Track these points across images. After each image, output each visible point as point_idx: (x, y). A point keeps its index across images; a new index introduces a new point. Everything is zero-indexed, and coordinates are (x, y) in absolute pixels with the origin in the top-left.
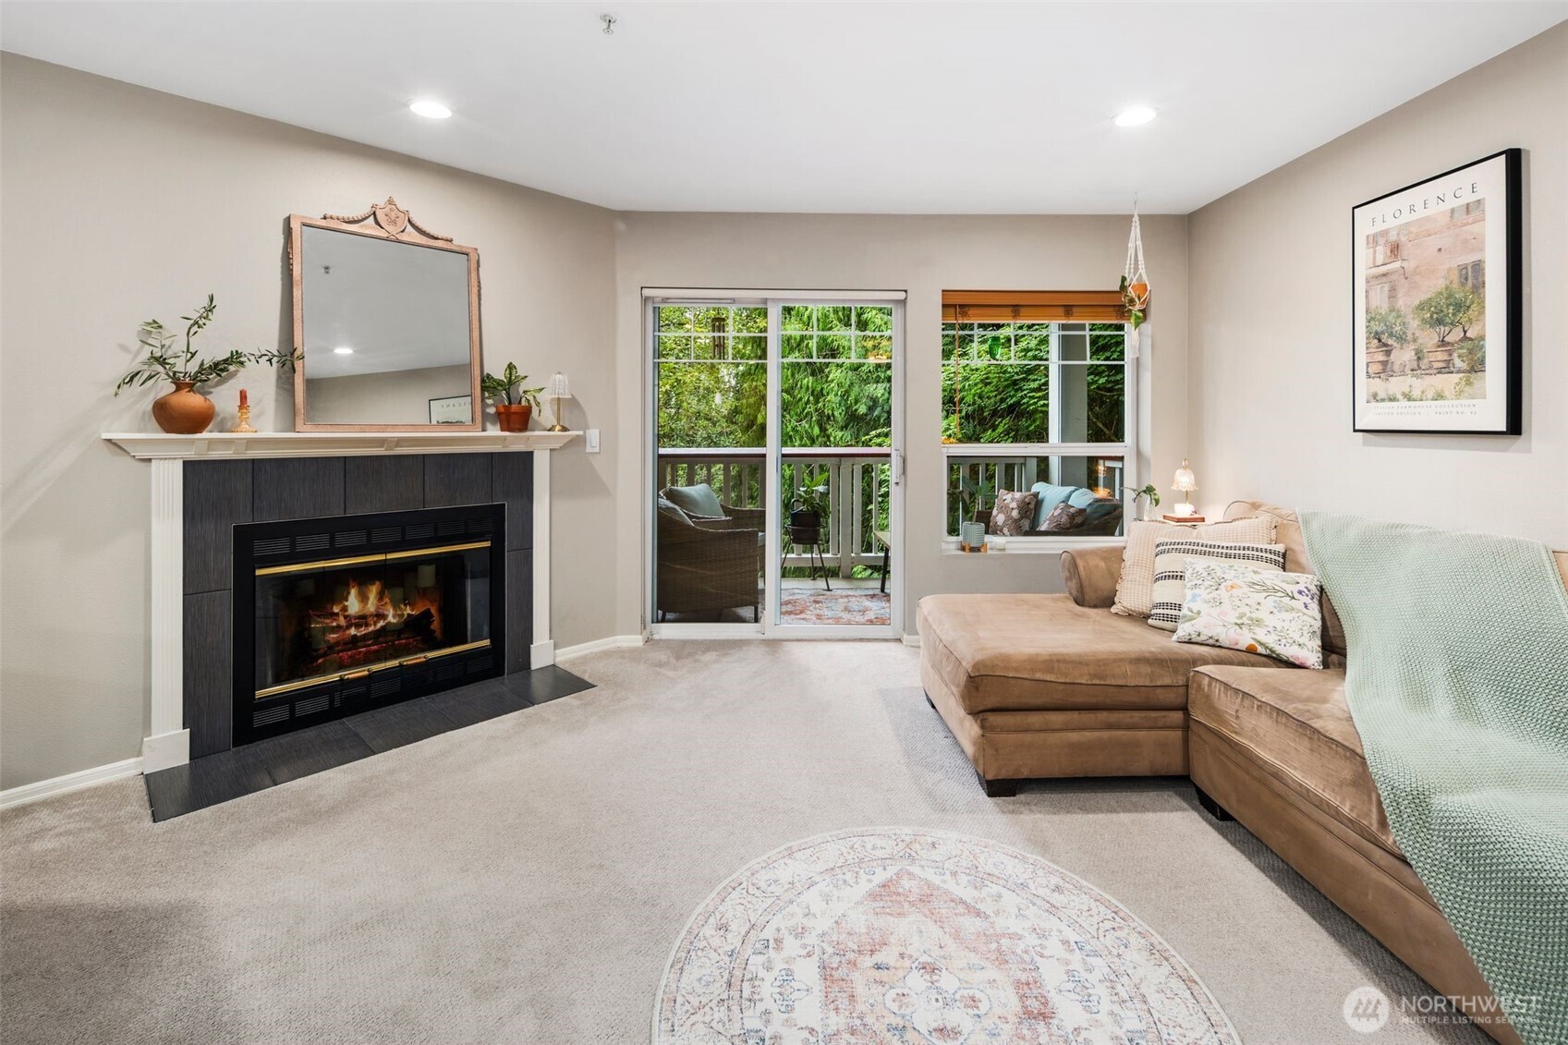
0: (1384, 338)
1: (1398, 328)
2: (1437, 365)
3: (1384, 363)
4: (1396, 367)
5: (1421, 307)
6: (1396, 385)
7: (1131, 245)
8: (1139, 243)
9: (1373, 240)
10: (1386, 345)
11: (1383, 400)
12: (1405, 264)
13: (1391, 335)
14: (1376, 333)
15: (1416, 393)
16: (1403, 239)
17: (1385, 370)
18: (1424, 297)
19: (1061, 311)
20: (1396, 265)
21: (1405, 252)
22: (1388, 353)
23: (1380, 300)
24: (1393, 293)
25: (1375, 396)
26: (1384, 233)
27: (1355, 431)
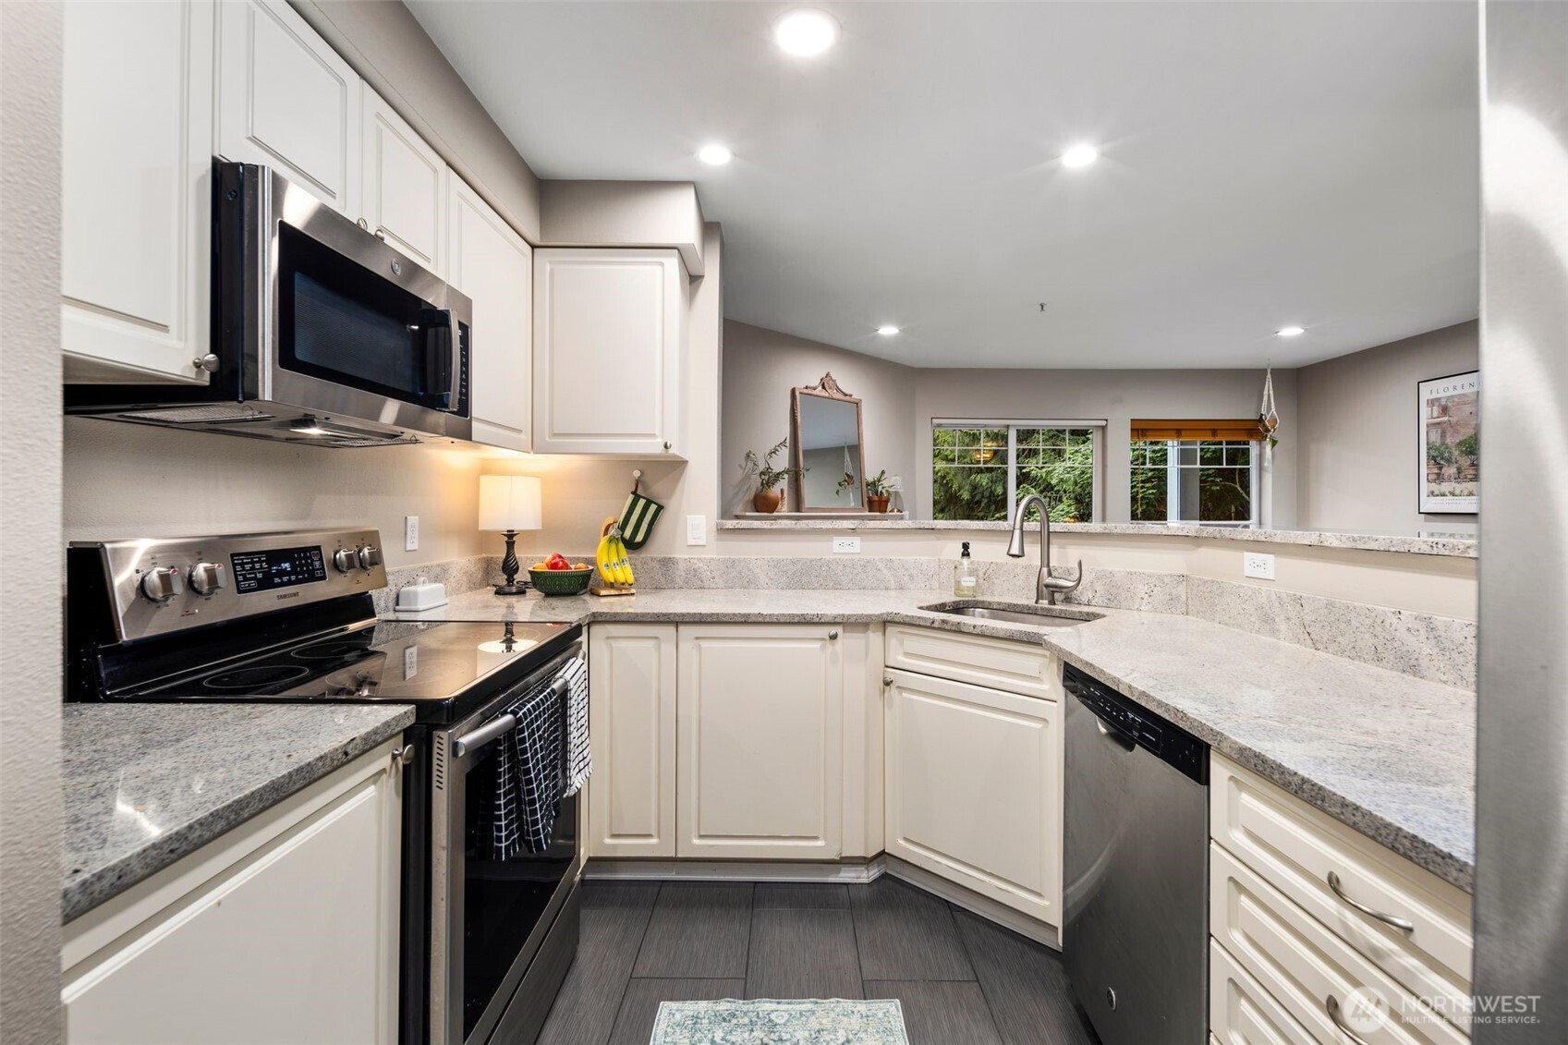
0: (1438, 459)
1: (1446, 455)
2: (1469, 477)
3: (1438, 474)
4: (1446, 477)
5: (1460, 444)
6: (1446, 487)
7: (1266, 392)
8: (1271, 392)
9: (1431, 403)
10: (1439, 464)
11: (1437, 495)
12: (1451, 419)
13: (1442, 458)
14: (1433, 457)
15: (1457, 492)
16: (1450, 404)
17: (1439, 478)
18: (1462, 438)
19: (1210, 433)
20: (1446, 419)
21: (1453, 411)
22: (1441, 469)
23: (1435, 437)
24: (1443, 435)
25: (1432, 493)
26: (1438, 400)
27: (1420, 513)
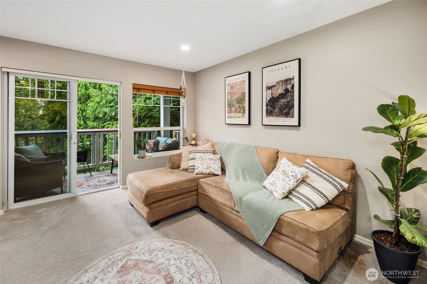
0: (230, 105)
1: (232, 103)
2: (238, 111)
3: (230, 110)
4: (232, 111)
5: (236, 100)
6: (232, 115)
7: (182, 78)
8: (184, 78)
9: (229, 85)
10: (230, 107)
11: (230, 118)
12: (233, 91)
13: (231, 105)
14: (229, 104)
15: (235, 117)
16: (233, 86)
17: (230, 112)
18: (236, 98)
19: (165, 92)
20: (232, 91)
21: (234, 88)
22: (231, 108)
23: (229, 97)
24: (232, 97)
25: (229, 117)
26: (230, 84)
27: (225, 124)
